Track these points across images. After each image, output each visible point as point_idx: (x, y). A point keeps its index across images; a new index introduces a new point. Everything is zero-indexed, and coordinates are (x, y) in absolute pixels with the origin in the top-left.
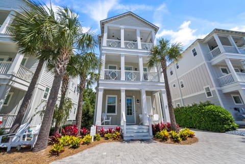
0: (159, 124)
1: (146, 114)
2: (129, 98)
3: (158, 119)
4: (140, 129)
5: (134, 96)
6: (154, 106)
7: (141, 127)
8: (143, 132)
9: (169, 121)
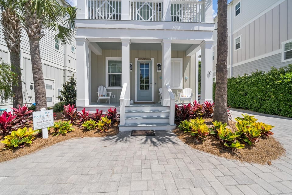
0: (189, 104)
1: (167, 87)
2: (145, 62)
3: (190, 96)
4: (154, 111)
5: (153, 59)
6: (186, 75)
7: (156, 108)
8: (159, 118)
9: (209, 99)
